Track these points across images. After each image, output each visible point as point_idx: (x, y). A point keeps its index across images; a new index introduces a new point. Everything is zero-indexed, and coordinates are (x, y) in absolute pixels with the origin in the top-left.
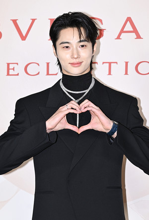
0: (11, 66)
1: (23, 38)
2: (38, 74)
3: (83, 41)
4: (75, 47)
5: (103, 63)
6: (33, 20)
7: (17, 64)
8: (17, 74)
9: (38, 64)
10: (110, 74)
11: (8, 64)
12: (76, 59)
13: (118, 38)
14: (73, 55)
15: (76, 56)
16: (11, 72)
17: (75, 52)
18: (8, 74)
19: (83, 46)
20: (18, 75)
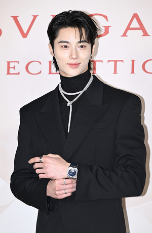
0: (12, 65)
1: (25, 35)
2: (40, 72)
3: (83, 42)
4: (74, 47)
5: (109, 61)
6: (35, 17)
7: (18, 62)
8: (17, 72)
9: (40, 63)
10: (115, 72)
11: (9, 63)
12: (74, 59)
13: (124, 35)
14: (71, 55)
15: (74, 57)
16: (12, 71)
17: (74, 52)
18: (8, 73)
19: (82, 47)
20: (19, 74)
